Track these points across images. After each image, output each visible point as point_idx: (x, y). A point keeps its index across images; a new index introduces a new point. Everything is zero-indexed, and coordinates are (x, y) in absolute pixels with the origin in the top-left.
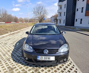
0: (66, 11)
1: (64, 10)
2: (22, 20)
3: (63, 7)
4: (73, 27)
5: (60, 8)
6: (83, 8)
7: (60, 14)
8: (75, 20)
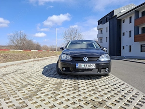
0: (108, 36)
1: (106, 34)
2: (46, 49)
3: (104, 31)
4: (119, 57)
5: (100, 32)
6: (130, 32)
7: (101, 40)
8: (122, 48)
